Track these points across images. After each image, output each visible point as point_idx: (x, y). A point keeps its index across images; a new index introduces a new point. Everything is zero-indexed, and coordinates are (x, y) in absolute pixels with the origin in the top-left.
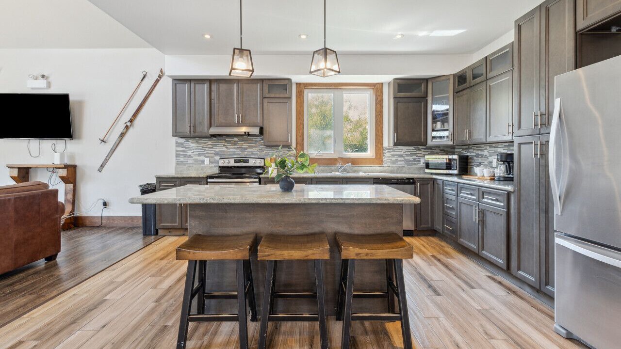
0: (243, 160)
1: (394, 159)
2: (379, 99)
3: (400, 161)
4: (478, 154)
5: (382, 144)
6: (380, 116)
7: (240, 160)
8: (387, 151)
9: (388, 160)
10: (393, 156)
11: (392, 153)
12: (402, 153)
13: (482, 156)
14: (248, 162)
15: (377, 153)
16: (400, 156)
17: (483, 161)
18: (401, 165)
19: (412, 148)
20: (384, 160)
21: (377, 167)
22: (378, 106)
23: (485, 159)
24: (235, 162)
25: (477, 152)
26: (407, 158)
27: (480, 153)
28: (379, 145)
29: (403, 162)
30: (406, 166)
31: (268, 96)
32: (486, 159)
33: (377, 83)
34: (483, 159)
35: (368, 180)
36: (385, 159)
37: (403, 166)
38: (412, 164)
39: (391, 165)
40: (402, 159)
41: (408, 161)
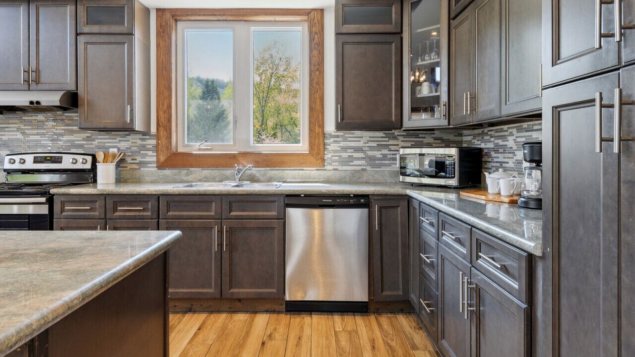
0: (51, 157)
1: (345, 155)
2: (316, 40)
3: (358, 159)
4: (497, 145)
5: (322, 126)
6: (317, 73)
7: (46, 157)
8: (332, 140)
9: (334, 158)
10: (344, 149)
11: (342, 144)
12: (361, 144)
13: (505, 150)
14: (61, 162)
15: (312, 145)
16: (358, 150)
17: (506, 160)
18: (359, 168)
19: (380, 134)
20: (326, 158)
21: (311, 172)
22: (315, 53)
24: (35, 162)
25: (496, 141)
26: (370, 153)
27: (500, 142)
28: (317, 130)
29: (363, 162)
30: (369, 168)
31: (86, 29)
32: (511, 155)
33: (312, 9)
34: (506, 155)
35: (272, 199)
36: (328, 156)
37: (363, 170)
38: (380, 166)
39: (340, 168)
40: (361, 155)
41: (371, 159)
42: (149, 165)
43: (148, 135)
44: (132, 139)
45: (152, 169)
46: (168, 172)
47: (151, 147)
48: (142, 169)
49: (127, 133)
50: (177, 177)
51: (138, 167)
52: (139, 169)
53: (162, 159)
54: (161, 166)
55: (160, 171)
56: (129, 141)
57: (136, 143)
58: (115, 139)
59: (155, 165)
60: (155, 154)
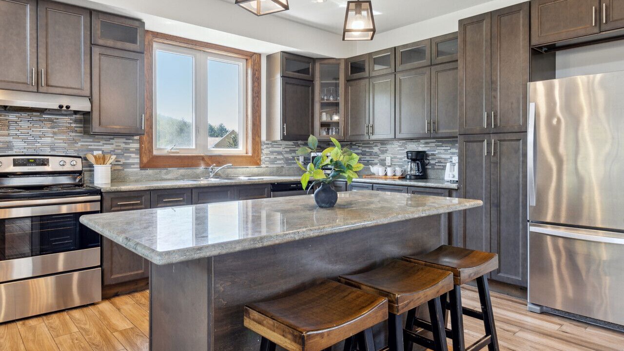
0: (35, 159)
1: (272, 157)
2: (257, 75)
3: (279, 159)
4: (365, 151)
5: (260, 137)
6: (257, 99)
7: (29, 159)
8: (265, 146)
9: (266, 159)
10: (272, 152)
11: (271, 149)
12: (280, 149)
13: (371, 154)
15: (254, 150)
16: (279, 153)
17: (373, 159)
18: (280, 166)
19: (291, 143)
20: (262, 158)
21: (253, 169)
22: (256, 84)
23: (375, 157)
25: (363, 149)
26: (286, 156)
27: (367, 150)
28: (257, 139)
29: (282, 162)
30: (285, 166)
31: (101, 42)
32: (377, 157)
33: (255, 53)
34: (372, 157)
36: (263, 158)
37: (282, 167)
38: (290, 164)
39: (269, 166)
40: (281, 157)
41: (287, 159)
42: (132, 166)
43: (132, 140)
44: (116, 142)
45: (135, 169)
46: (150, 172)
47: (134, 150)
48: (125, 170)
49: (112, 137)
50: (158, 176)
51: (122, 168)
52: (123, 170)
53: (145, 160)
54: (143, 167)
55: (143, 171)
56: (112, 144)
57: (120, 146)
58: (99, 142)
59: (138, 166)
60: (139, 156)
